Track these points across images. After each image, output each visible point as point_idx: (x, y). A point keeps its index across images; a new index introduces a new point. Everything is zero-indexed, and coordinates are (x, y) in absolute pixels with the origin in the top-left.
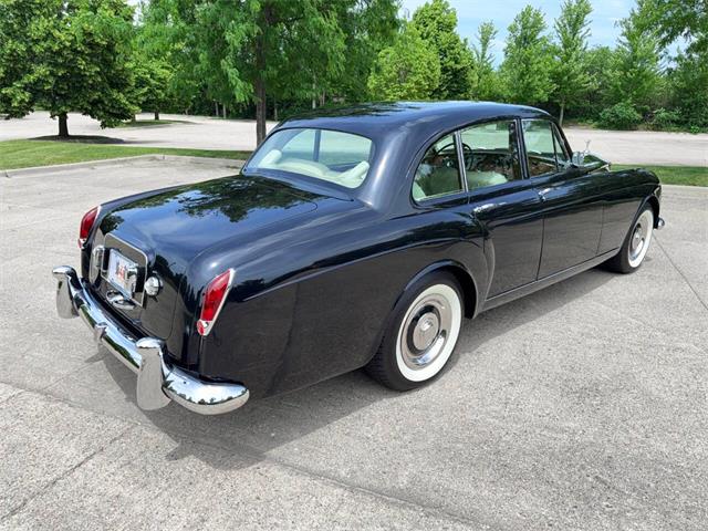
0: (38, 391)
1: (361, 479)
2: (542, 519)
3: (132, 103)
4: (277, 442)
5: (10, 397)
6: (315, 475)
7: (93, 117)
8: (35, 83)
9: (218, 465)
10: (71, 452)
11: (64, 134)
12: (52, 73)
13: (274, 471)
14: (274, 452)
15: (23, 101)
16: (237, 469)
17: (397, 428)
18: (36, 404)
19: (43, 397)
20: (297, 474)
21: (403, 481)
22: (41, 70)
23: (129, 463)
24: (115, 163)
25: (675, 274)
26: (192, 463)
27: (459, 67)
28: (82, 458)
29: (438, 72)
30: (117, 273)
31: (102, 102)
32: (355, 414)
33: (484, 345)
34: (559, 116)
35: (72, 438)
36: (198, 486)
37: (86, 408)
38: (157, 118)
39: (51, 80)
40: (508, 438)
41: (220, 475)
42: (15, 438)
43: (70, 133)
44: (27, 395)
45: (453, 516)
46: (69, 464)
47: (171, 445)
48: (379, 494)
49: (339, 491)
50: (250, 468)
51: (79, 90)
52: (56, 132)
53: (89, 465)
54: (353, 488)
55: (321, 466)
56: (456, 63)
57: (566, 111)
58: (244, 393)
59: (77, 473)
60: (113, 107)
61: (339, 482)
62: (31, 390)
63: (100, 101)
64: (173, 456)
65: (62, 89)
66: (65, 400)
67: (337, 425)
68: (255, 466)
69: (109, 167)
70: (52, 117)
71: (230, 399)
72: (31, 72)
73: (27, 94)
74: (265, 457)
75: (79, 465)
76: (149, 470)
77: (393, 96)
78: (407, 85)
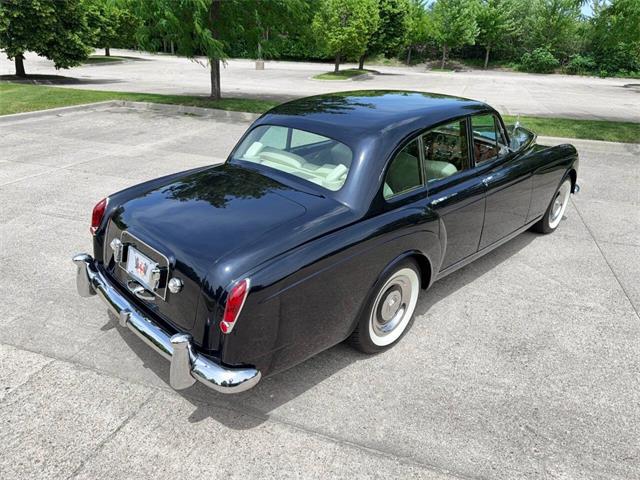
0: (67, 360)
1: (347, 434)
2: (488, 464)
3: (86, 44)
4: (276, 403)
5: (44, 367)
6: (311, 432)
7: (49, 58)
9: (232, 425)
10: (109, 418)
11: (21, 76)
12: (7, 15)
13: (278, 429)
14: (275, 412)
16: (248, 428)
17: (371, 387)
18: (67, 372)
19: (73, 365)
20: (297, 431)
21: (380, 435)
23: (160, 426)
24: (78, 109)
25: (585, 234)
26: (210, 424)
27: (396, 11)
28: (120, 423)
29: (377, 17)
30: (137, 267)
31: (58, 44)
32: (335, 375)
33: (433, 307)
34: (484, 59)
35: (107, 404)
36: (220, 444)
37: (113, 375)
38: (108, 54)
39: (6, 21)
40: (458, 394)
41: (236, 434)
42: (59, 406)
43: (27, 72)
44: (58, 363)
45: (421, 463)
46: (110, 428)
47: (191, 409)
48: (363, 447)
49: (331, 445)
50: (258, 427)
51: (34, 31)
52: (13, 72)
53: (127, 428)
54: (342, 442)
55: (314, 423)
56: (393, 7)
57: (490, 52)
58: (256, 374)
59: (119, 437)
60: (68, 48)
61: (331, 438)
62: (60, 359)
63: (55, 42)
64: (194, 418)
65: (18, 30)
66: (92, 368)
67: (322, 386)
68: (261, 425)
69: (73, 113)
70: (9, 58)
71: (246, 380)
74: (268, 416)
75: (119, 429)
76: (177, 431)
77: (335, 39)
78: (348, 29)
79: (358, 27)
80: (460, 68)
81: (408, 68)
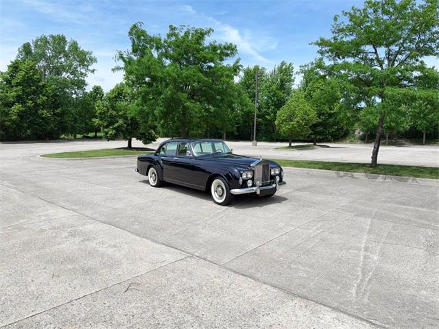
8: (118, 127)
11: (130, 147)
15: (111, 134)
22: (121, 121)
27: (332, 112)
34: (423, 137)
39: (125, 126)
43: (132, 146)
52: (127, 146)
57: (426, 134)
60: (149, 136)
63: (144, 134)
65: (129, 129)
72: (118, 122)
73: (114, 131)
77: (285, 128)
78: (292, 123)
79: (297, 122)
80: (404, 144)
81: (365, 145)
